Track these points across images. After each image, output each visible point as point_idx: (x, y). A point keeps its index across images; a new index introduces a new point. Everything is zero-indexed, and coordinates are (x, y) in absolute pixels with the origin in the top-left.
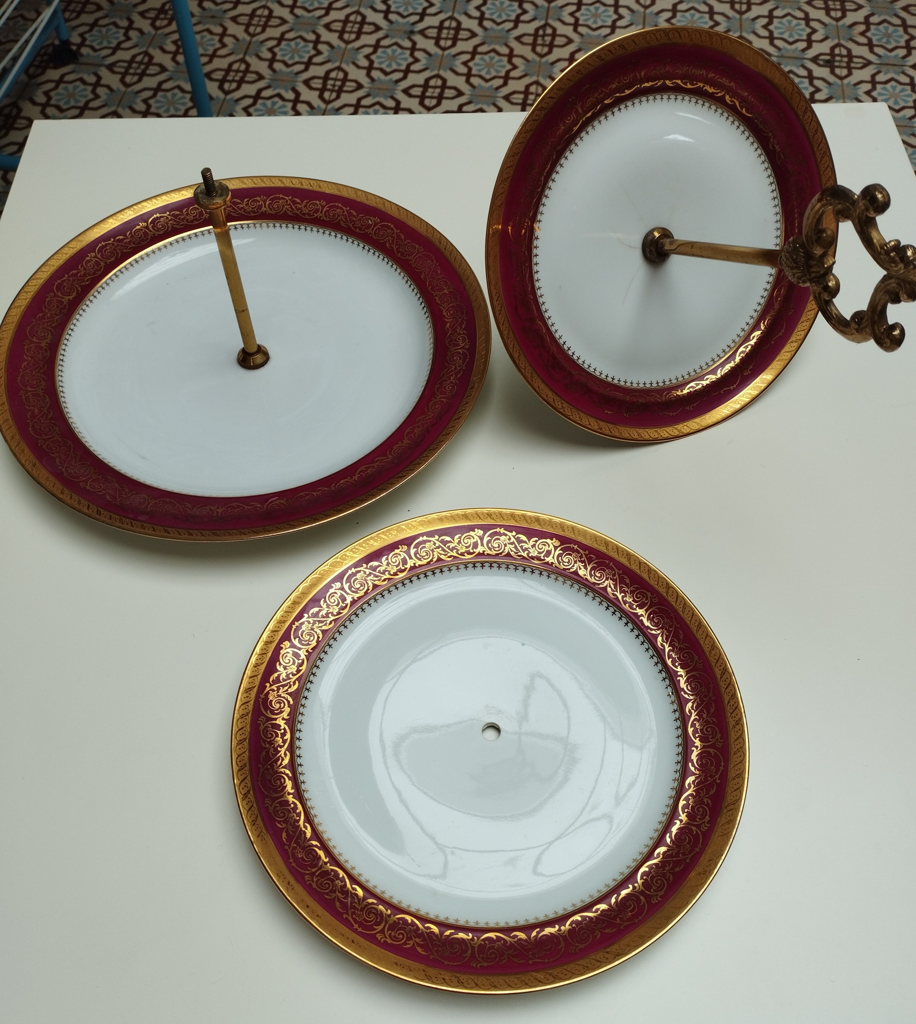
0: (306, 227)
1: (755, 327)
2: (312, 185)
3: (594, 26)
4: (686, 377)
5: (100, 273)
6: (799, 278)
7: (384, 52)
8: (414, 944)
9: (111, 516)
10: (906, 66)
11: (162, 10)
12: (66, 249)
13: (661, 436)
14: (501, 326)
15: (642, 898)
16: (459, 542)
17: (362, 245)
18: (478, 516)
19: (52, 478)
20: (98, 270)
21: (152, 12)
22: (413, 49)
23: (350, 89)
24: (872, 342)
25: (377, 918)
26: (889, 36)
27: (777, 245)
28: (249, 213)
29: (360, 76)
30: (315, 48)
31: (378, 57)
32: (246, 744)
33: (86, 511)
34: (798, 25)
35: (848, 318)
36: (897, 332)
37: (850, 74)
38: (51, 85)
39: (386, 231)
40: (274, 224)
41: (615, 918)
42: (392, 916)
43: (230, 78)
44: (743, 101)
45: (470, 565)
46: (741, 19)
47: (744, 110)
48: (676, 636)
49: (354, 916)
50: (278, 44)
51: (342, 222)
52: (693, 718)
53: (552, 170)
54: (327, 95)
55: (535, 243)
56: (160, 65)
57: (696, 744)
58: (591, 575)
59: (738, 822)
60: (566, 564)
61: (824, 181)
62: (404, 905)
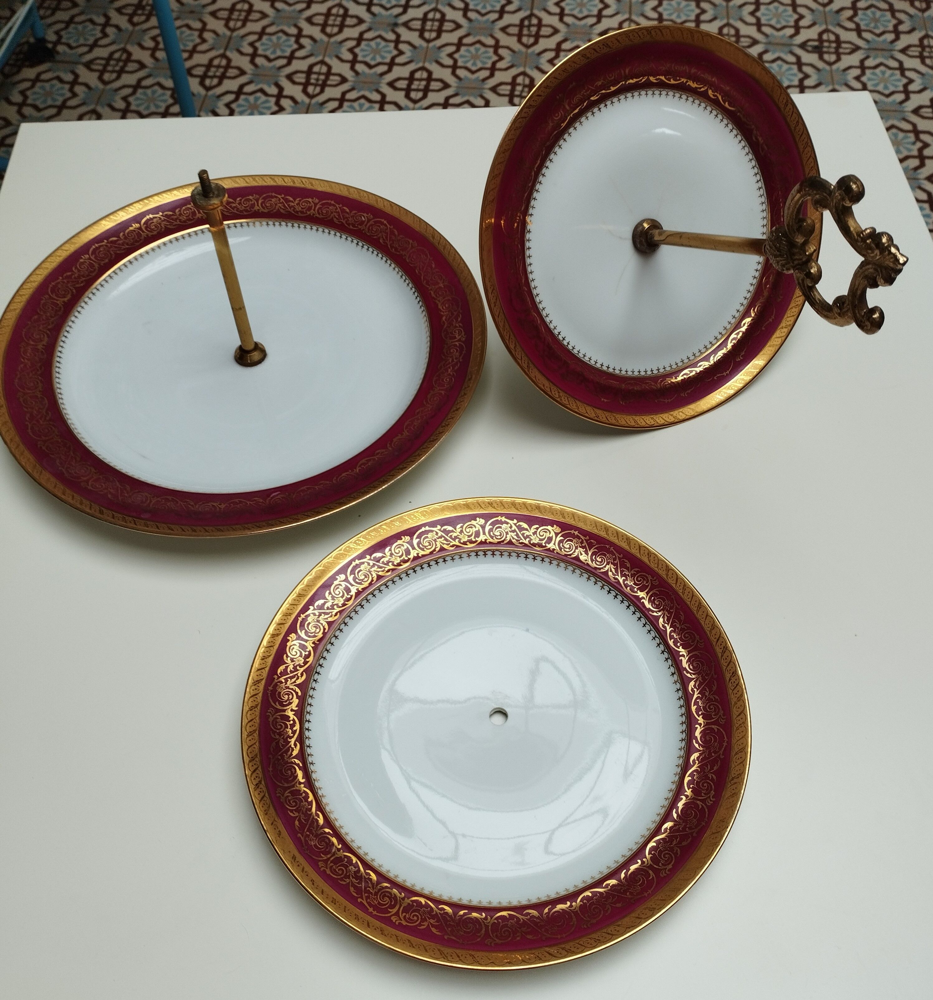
0: (299, 225)
1: (746, 314)
2: (304, 182)
3: (580, 16)
4: (680, 364)
5: (94, 274)
6: (783, 266)
7: (368, 45)
8: (428, 925)
9: (113, 515)
10: (894, 50)
11: (139, 6)
12: (60, 251)
13: (657, 423)
14: (496, 317)
15: (651, 872)
16: (461, 532)
17: (355, 241)
18: (479, 505)
19: (53, 479)
20: (91, 272)
21: (130, 7)
22: (397, 41)
23: (334, 83)
24: (854, 325)
25: (391, 902)
26: (876, 21)
27: (764, 233)
28: (241, 211)
29: (345, 69)
30: (297, 42)
31: (362, 50)
32: (256, 735)
33: (88, 511)
34: (785, 11)
35: (831, 303)
36: (876, 316)
37: (838, 59)
38: (27, 84)
39: (379, 226)
40: (267, 223)
41: (625, 892)
42: (406, 899)
43: (210, 74)
44: (726, 95)
45: (473, 554)
46: (727, 7)
47: (727, 103)
48: (677, 617)
49: (368, 900)
50: (260, 39)
51: (335, 219)
52: (695, 696)
53: (542, 165)
54: (310, 89)
55: (528, 236)
56: (139, 62)
57: (699, 722)
58: (592, 560)
59: (742, 795)
60: (568, 550)
61: (807, 171)
62: (417, 888)
